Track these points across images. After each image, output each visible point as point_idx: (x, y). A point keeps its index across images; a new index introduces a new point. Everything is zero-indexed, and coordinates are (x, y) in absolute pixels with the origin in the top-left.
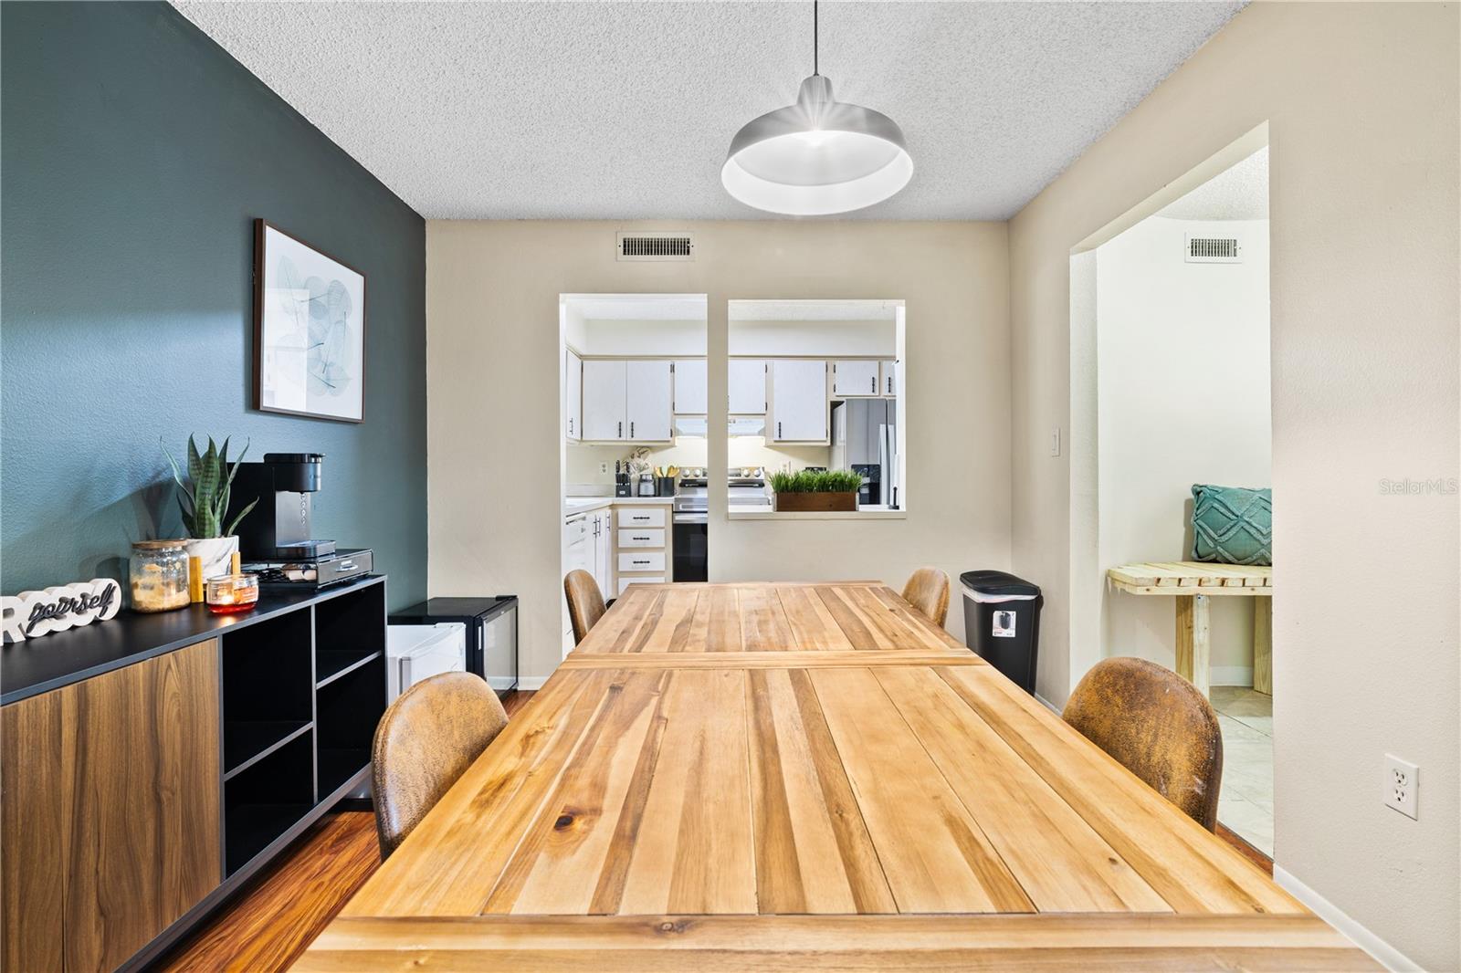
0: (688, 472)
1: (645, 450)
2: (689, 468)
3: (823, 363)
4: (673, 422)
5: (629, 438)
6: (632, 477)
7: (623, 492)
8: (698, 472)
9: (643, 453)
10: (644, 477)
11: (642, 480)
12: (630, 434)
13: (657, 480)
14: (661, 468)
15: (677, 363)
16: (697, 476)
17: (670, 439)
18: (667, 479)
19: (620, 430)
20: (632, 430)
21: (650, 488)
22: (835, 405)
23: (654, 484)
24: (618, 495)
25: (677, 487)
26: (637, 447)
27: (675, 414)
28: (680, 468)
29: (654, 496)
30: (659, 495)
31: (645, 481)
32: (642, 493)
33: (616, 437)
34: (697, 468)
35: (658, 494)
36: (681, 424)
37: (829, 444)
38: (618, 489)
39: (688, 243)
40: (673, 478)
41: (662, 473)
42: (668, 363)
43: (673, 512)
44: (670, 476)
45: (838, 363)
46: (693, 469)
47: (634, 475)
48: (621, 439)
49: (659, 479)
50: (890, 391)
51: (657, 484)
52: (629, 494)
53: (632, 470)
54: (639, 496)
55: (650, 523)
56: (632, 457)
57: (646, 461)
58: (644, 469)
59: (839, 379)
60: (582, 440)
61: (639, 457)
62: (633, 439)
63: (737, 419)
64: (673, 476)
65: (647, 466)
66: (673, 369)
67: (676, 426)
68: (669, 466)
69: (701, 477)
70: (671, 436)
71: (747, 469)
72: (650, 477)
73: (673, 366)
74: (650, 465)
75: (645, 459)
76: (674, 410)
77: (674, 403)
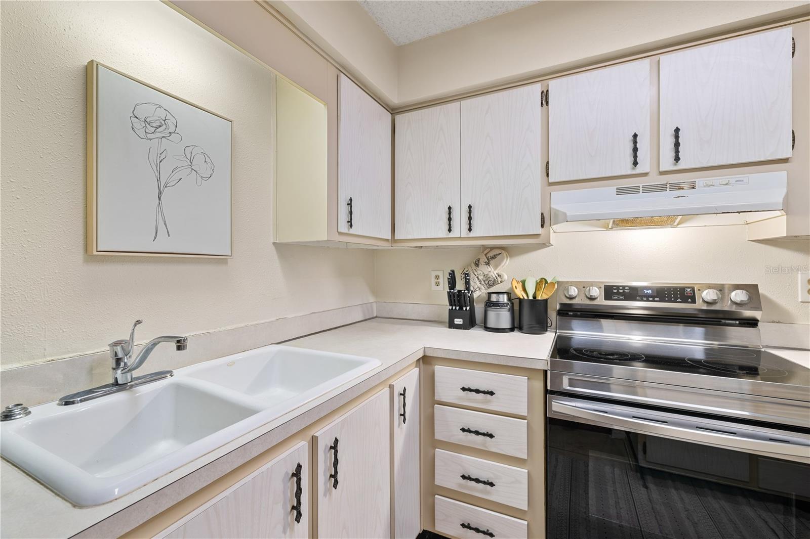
0: (573, 291)
1: (497, 252)
2: (576, 285)
4: (546, 199)
5: (465, 233)
6: (475, 295)
7: (458, 321)
8: (596, 292)
9: (494, 257)
10: (494, 298)
11: (490, 304)
12: (465, 226)
13: (516, 303)
14: (523, 283)
15: (554, 86)
16: (592, 299)
17: (540, 231)
18: (534, 301)
19: (450, 219)
20: (470, 218)
21: (503, 318)
23: (512, 310)
24: (452, 325)
25: (552, 316)
26: (484, 247)
27: (551, 184)
28: (558, 282)
29: (512, 330)
30: (520, 329)
31: (497, 304)
32: (491, 324)
33: (443, 232)
34: (592, 284)
35: (517, 326)
36: (561, 200)
38: (452, 315)
40: (546, 301)
41: (524, 290)
42: (537, 89)
43: (546, 391)
44: (539, 298)
46: (583, 286)
47: (479, 292)
48: (451, 235)
49: (521, 301)
51: (516, 307)
52: (470, 323)
53: (475, 284)
54: (487, 329)
55: (494, 404)
56: (477, 265)
57: (499, 270)
58: (495, 283)
60: (394, 240)
61: (488, 264)
62: (472, 234)
63: (701, 180)
64: (545, 297)
65: (499, 280)
66: (545, 98)
67: (552, 206)
68: (538, 279)
69: (601, 301)
70: (542, 226)
71: (710, 287)
72: (504, 299)
73: (548, 91)
74: (505, 277)
75: (496, 267)
76: (548, 175)
77: (548, 163)
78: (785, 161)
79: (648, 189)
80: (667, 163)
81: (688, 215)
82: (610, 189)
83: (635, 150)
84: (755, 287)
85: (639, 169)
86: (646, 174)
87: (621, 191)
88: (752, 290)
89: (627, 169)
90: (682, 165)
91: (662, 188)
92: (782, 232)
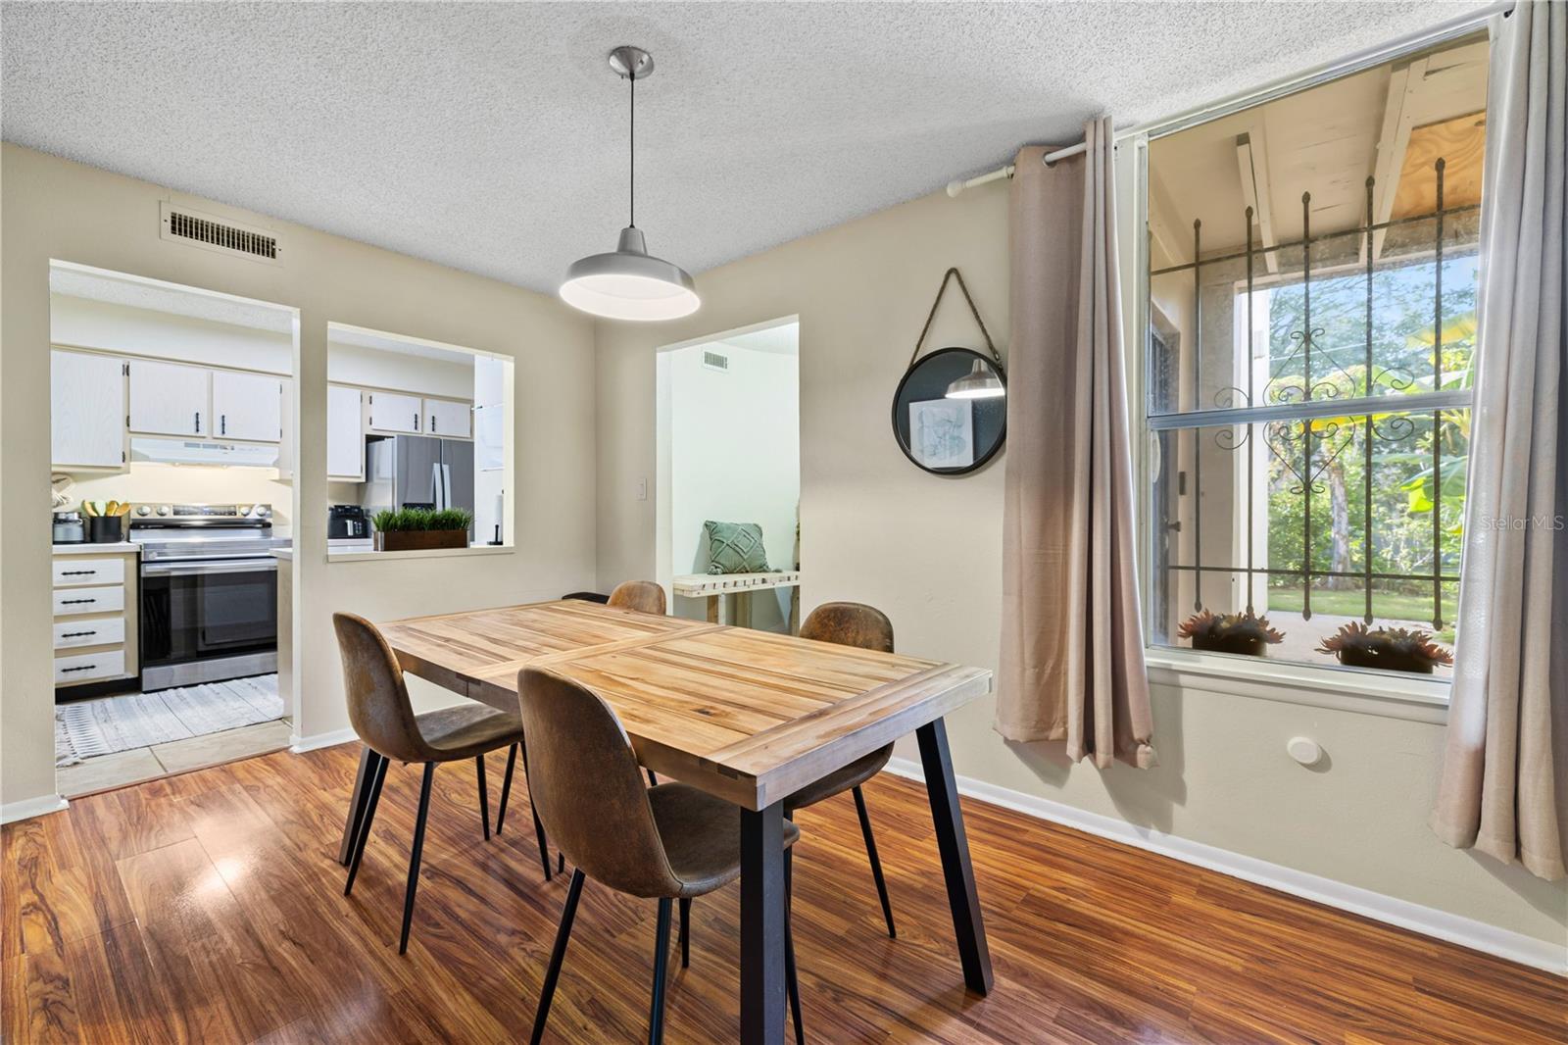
0: (146, 510)
1: (64, 477)
2: (149, 505)
3: (357, 392)
4: (127, 443)
8: (166, 510)
9: (58, 481)
10: (61, 516)
13: (87, 520)
14: (93, 504)
15: (134, 365)
16: (162, 515)
17: (122, 464)
18: (106, 518)
21: (77, 532)
22: (371, 439)
23: (83, 525)
25: (124, 530)
27: (131, 433)
28: (130, 503)
29: (84, 542)
30: (93, 540)
31: (66, 521)
32: (59, 538)
34: (163, 504)
35: (89, 539)
36: (139, 445)
37: (364, 480)
39: (273, 244)
40: (119, 518)
41: (94, 510)
42: (119, 362)
43: (140, 562)
44: (111, 514)
45: (375, 395)
46: (154, 506)
49: (93, 519)
50: (433, 430)
51: (88, 525)
55: (93, 580)
57: (64, 493)
58: (60, 504)
59: (374, 411)
63: (237, 445)
64: (118, 514)
65: (65, 502)
66: (127, 371)
67: (133, 448)
68: (108, 502)
69: (170, 516)
70: (124, 461)
71: (246, 506)
72: (76, 517)
73: (128, 367)
74: (71, 499)
75: (59, 491)
76: (128, 425)
77: (128, 417)
78: (277, 443)
79: (205, 446)
80: (218, 433)
81: (229, 464)
82: (181, 443)
83: (197, 422)
84: (270, 506)
85: (199, 434)
86: (204, 437)
87: (187, 445)
88: (268, 507)
89: (193, 433)
90: (225, 436)
91: (215, 447)
92: (277, 477)
